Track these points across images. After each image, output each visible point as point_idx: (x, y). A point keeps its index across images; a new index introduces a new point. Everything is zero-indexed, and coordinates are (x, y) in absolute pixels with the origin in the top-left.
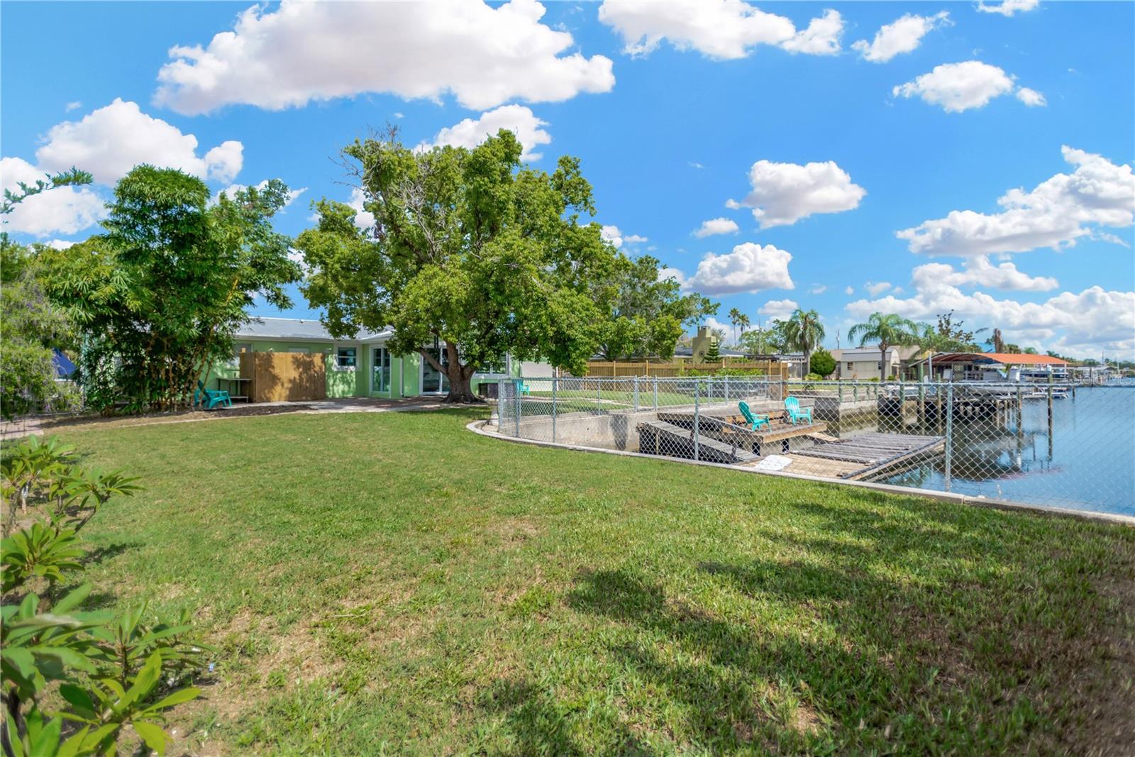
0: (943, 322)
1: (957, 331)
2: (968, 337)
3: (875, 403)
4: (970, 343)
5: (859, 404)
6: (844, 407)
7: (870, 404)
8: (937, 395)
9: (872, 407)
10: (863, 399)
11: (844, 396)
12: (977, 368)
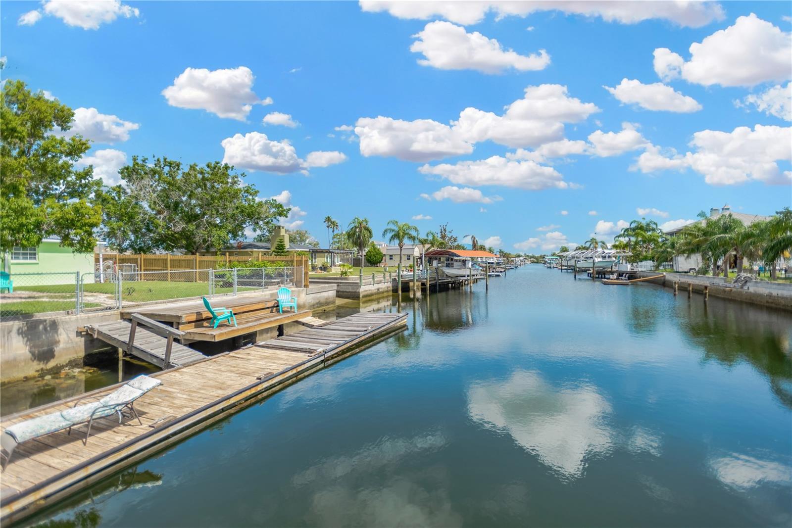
0: (443, 229)
1: (450, 236)
2: (455, 240)
3: (390, 285)
4: (456, 243)
5: (376, 286)
6: (364, 289)
7: (386, 285)
8: (426, 278)
9: (388, 287)
10: (380, 282)
11: (363, 281)
12: (452, 259)
